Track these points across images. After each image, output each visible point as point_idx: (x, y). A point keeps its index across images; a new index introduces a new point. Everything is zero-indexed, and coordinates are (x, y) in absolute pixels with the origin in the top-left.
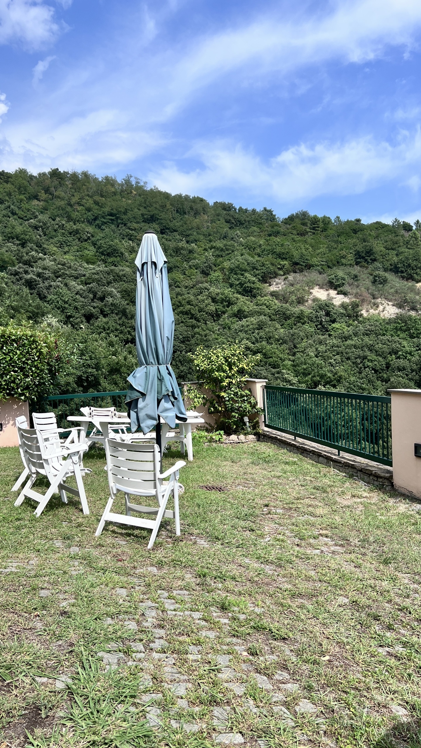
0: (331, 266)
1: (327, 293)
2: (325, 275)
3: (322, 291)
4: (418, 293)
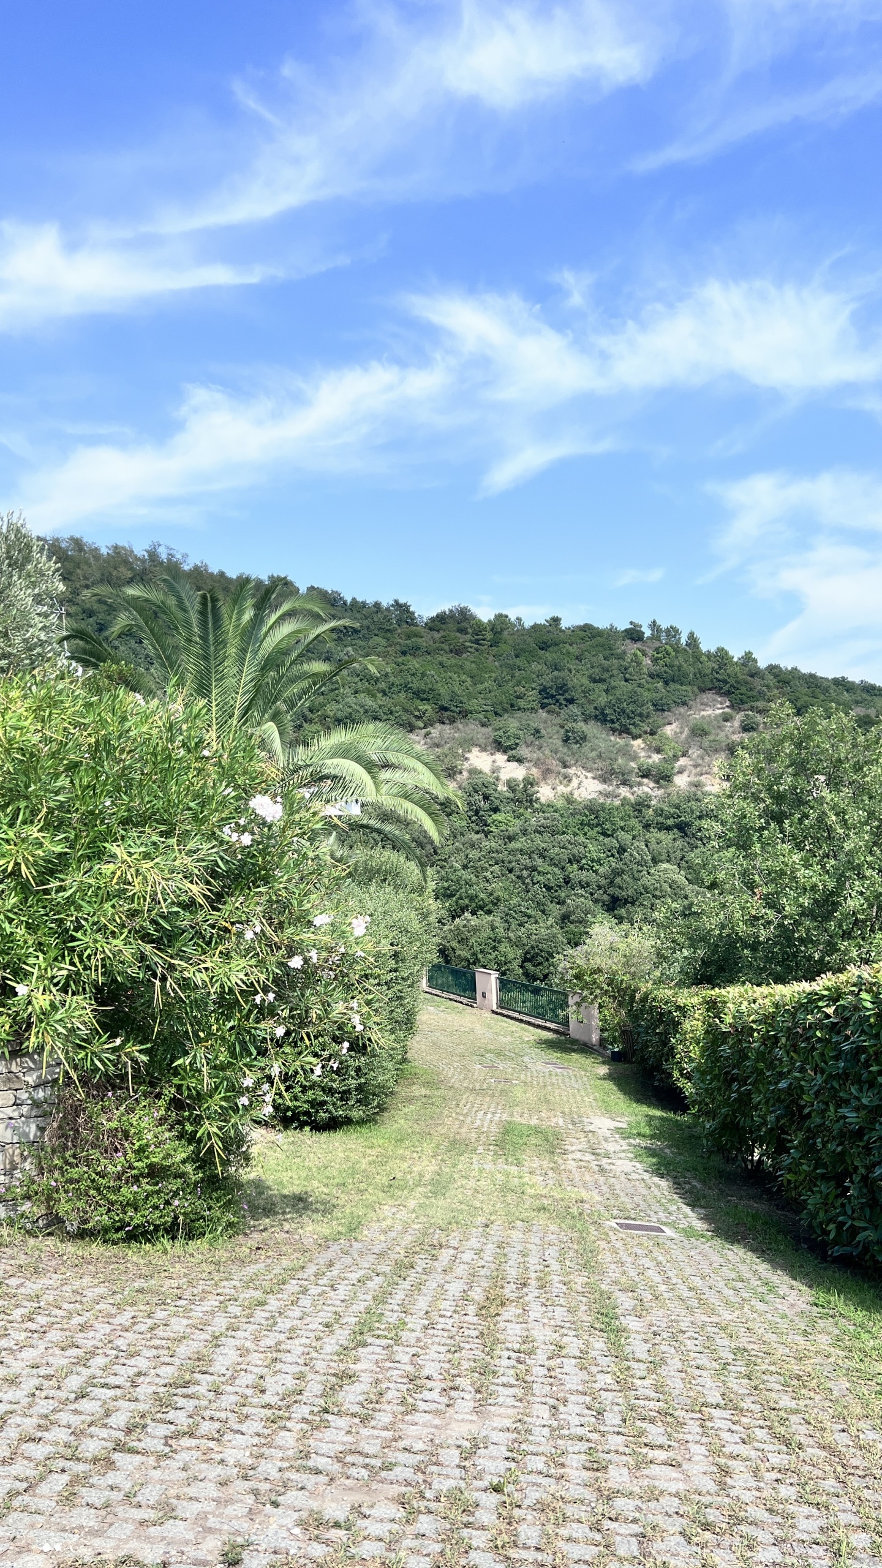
0: (500, 711)
1: (490, 759)
2: (490, 728)
3: (484, 755)
4: (635, 758)
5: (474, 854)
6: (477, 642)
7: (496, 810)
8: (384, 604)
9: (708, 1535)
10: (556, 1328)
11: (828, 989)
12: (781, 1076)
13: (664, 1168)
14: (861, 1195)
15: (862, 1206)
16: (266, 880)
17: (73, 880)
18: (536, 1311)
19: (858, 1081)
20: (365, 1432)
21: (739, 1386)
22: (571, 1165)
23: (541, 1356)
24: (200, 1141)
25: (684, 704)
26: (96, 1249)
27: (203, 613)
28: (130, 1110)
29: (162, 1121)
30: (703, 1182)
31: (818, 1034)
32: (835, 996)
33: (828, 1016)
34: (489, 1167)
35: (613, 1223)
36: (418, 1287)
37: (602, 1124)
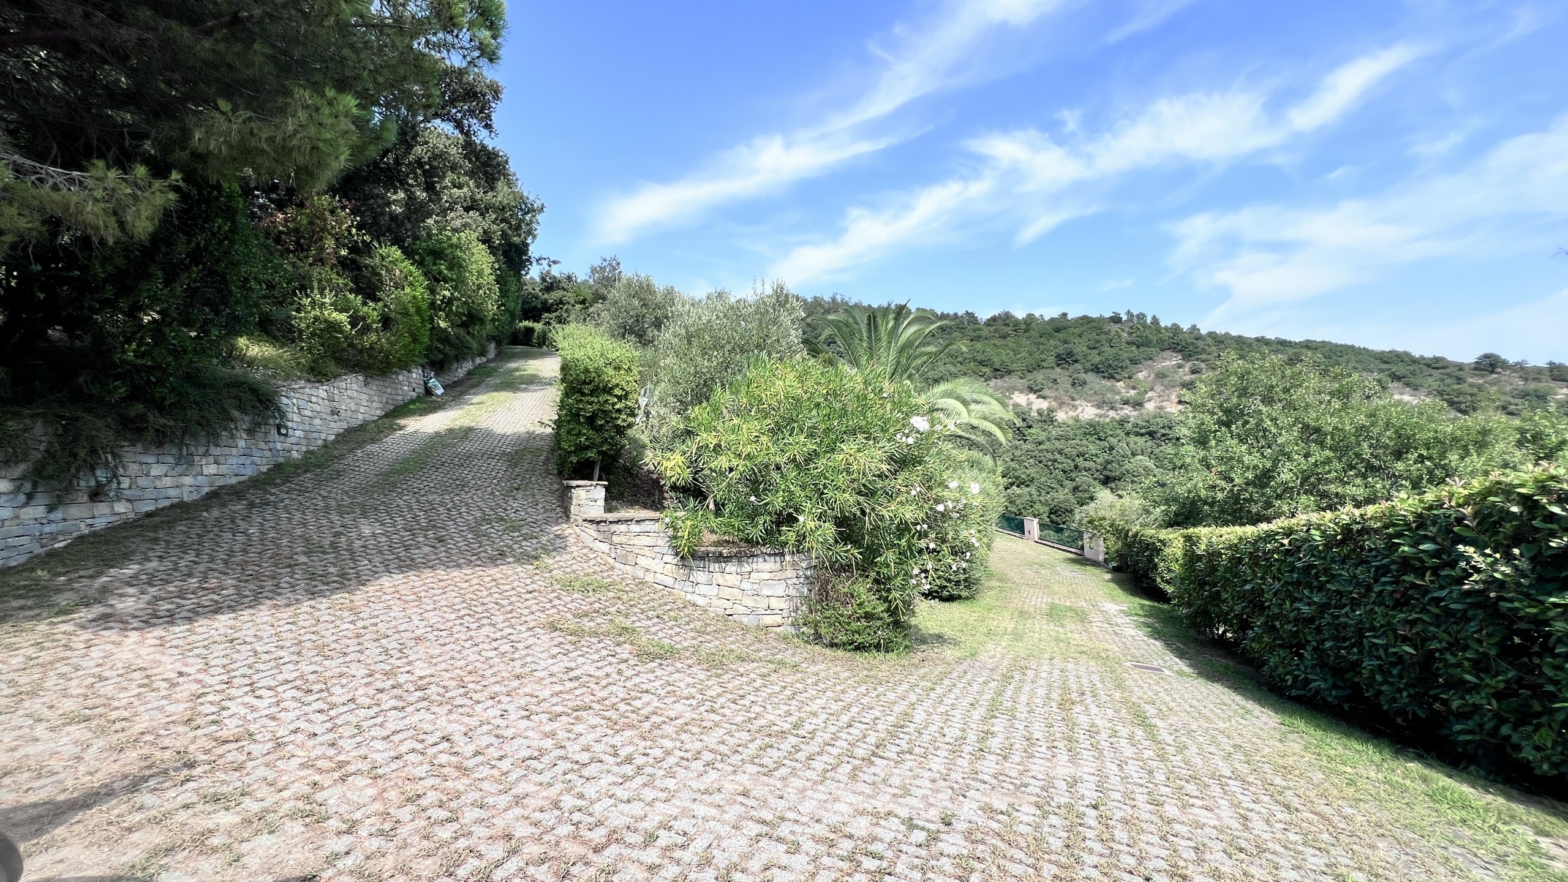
0: (1031, 370)
1: (1026, 398)
2: (1025, 380)
3: (1022, 395)
4: (1119, 393)
5: (1018, 453)
6: (1016, 331)
7: (1030, 427)
8: (960, 314)
9: (1243, 856)
10: (1110, 720)
11: (1282, 528)
12: (1246, 582)
13: (1156, 634)
14: (1313, 659)
15: (1314, 667)
16: (920, 463)
17: (822, 462)
18: (1094, 710)
19: (1310, 586)
20: (1007, 765)
21: (1244, 769)
22: (1096, 629)
23: (1104, 735)
24: (890, 602)
25: (1150, 359)
26: (840, 653)
27: (869, 325)
28: (853, 583)
29: (870, 590)
30: (1185, 644)
31: (1275, 556)
32: (1289, 532)
33: (1283, 545)
34: (1045, 627)
35: (1129, 664)
36: (1018, 689)
37: (1112, 608)
